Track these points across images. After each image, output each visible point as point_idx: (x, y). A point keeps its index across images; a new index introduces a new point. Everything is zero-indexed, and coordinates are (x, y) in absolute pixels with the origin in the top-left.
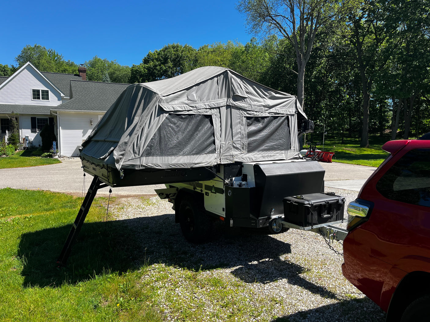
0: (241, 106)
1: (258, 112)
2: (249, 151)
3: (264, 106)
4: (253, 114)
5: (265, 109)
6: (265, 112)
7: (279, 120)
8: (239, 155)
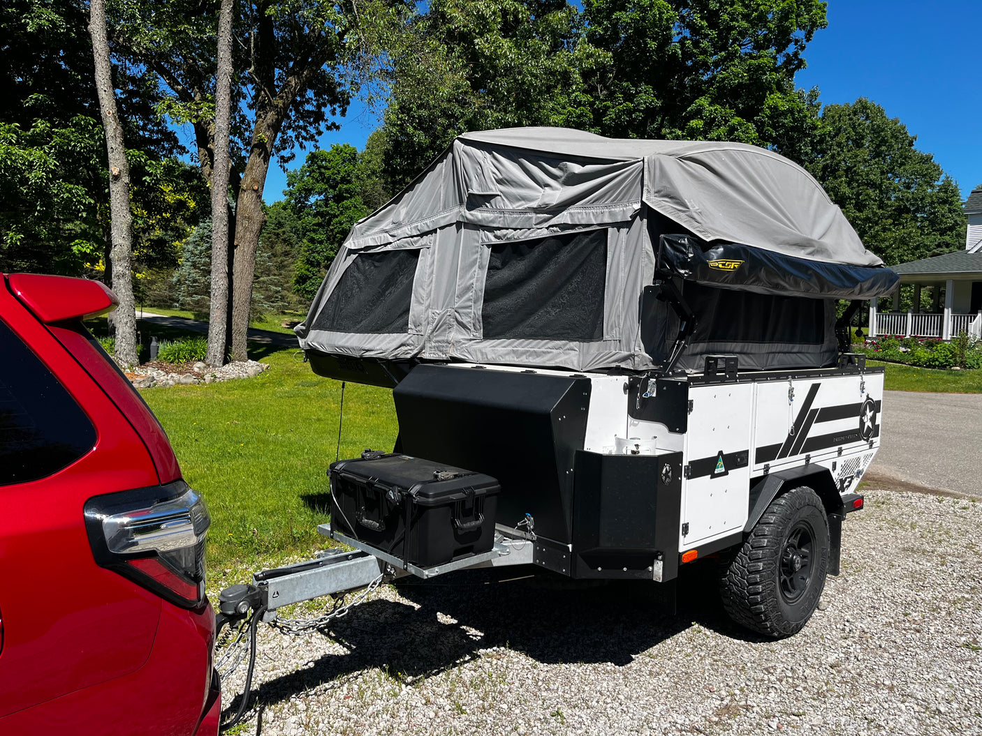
0: (480, 221)
1: (520, 229)
2: (487, 336)
3: (536, 210)
4: (505, 236)
5: (538, 217)
6: (538, 226)
7: (577, 244)
8: (464, 344)
